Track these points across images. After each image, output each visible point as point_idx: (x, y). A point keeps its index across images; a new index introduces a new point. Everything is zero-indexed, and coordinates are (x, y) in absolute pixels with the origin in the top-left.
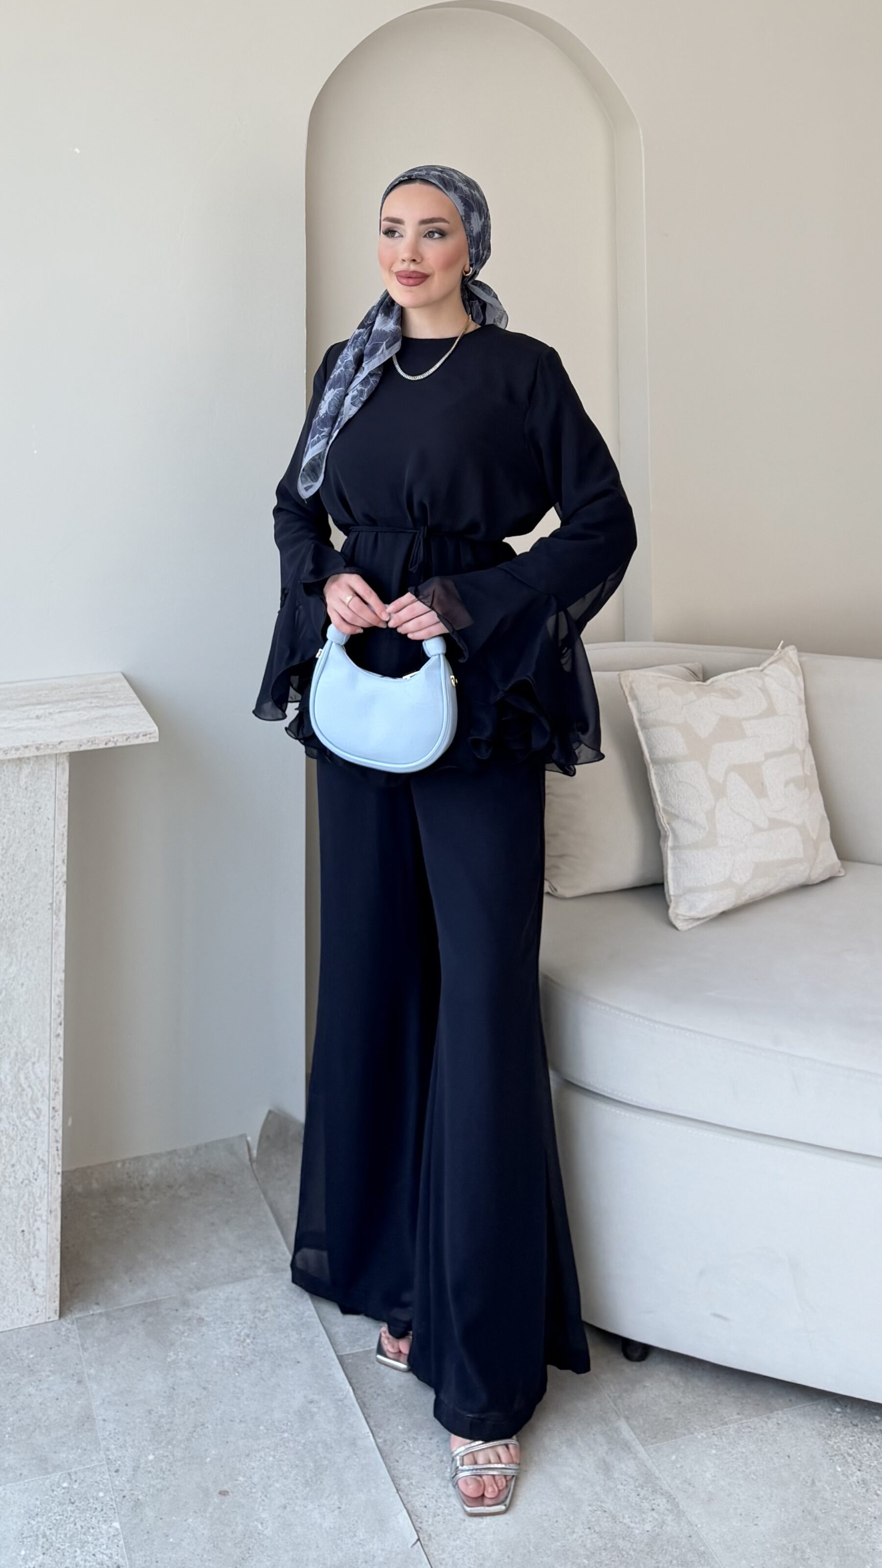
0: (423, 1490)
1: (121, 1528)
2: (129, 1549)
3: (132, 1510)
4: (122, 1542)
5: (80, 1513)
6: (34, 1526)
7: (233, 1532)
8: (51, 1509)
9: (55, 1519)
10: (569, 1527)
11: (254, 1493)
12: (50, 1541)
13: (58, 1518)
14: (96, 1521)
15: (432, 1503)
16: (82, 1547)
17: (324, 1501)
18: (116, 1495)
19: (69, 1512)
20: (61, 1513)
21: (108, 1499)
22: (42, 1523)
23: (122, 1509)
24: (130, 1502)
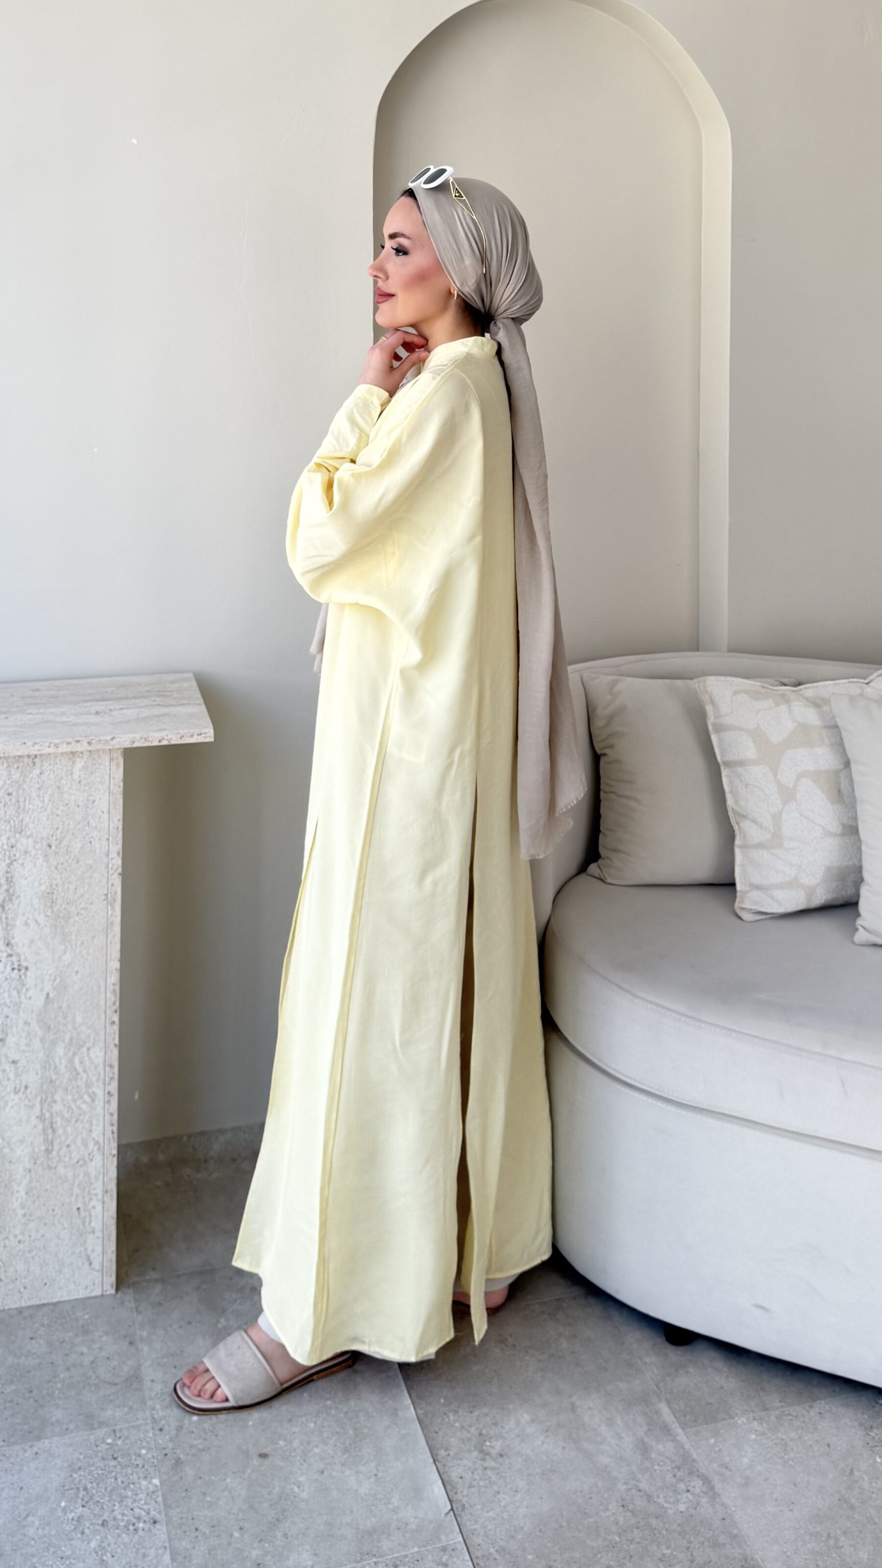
0: (460, 1462)
1: (161, 1483)
2: (167, 1506)
3: (173, 1468)
4: (160, 1499)
5: (122, 1468)
6: (75, 1479)
7: (269, 1494)
8: (94, 1464)
9: (98, 1474)
10: (601, 1504)
11: (294, 1457)
12: (90, 1494)
13: (100, 1472)
14: (137, 1477)
15: (468, 1474)
16: (122, 1501)
17: (361, 1468)
18: (158, 1453)
19: (112, 1468)
20: (103, 1468)
21: (150, 1456)
22: (84, 1476)
23: (162, 1467)
24: (170, 1460)
